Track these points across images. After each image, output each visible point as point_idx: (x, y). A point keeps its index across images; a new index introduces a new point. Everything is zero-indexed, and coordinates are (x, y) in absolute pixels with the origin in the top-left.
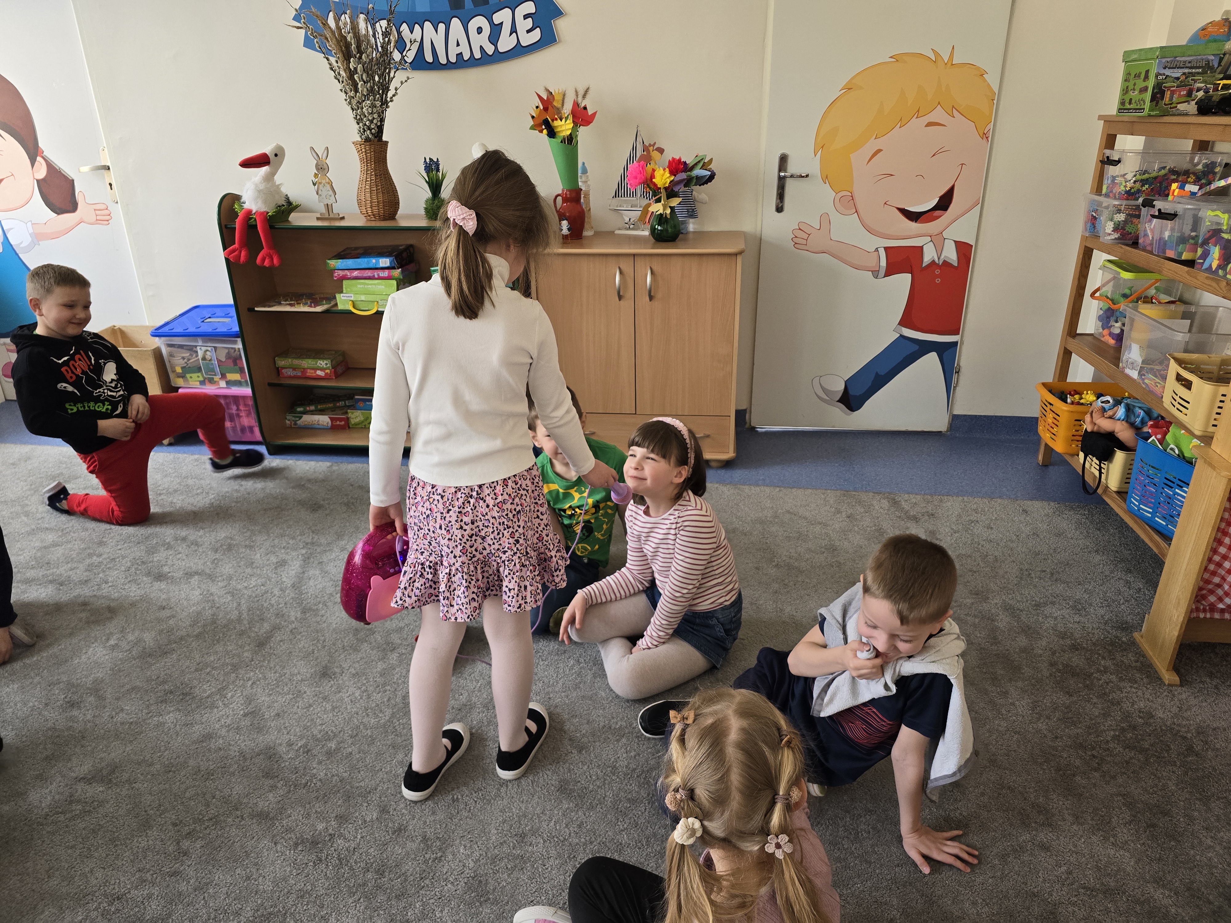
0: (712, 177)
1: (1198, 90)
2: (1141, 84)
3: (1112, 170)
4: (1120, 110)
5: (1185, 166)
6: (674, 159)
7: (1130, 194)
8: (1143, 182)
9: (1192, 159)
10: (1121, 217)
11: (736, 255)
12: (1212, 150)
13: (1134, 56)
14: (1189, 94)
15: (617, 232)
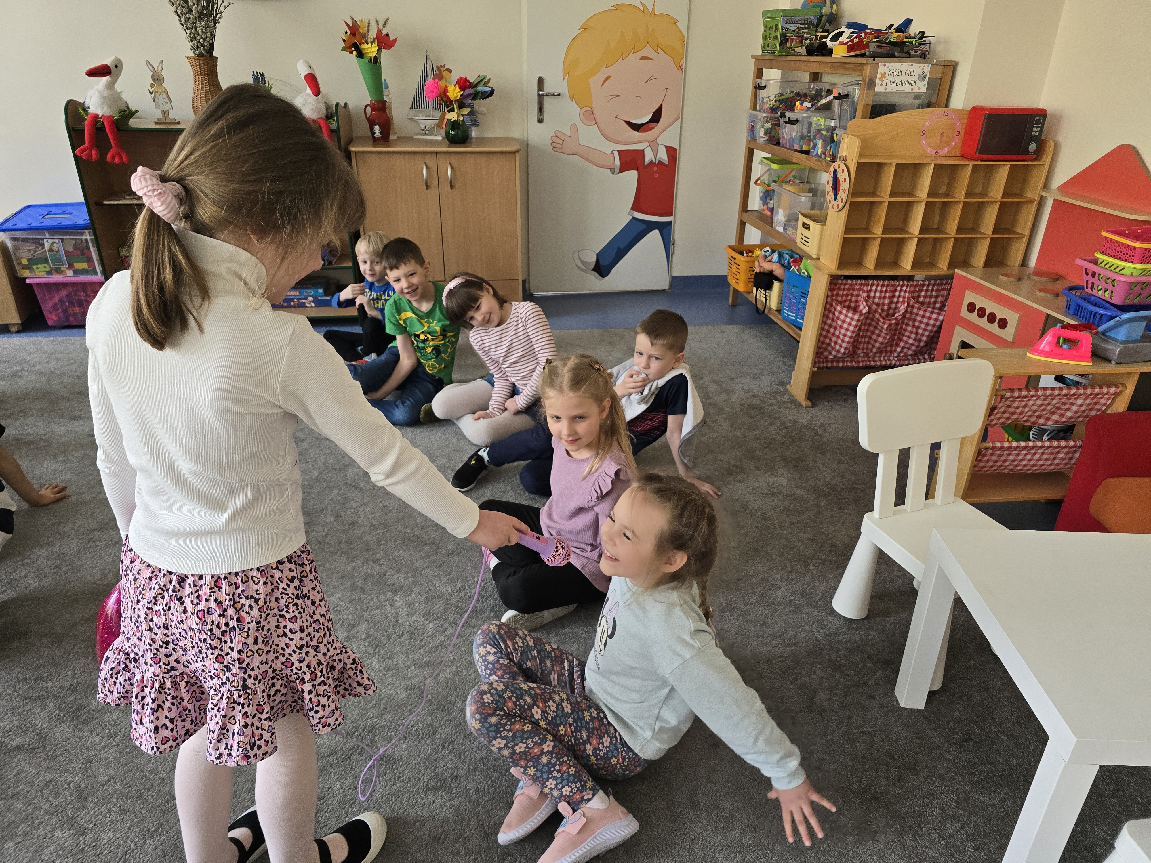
0: (492, 92)
1: (807, 39)
2: (773, 34)
3: (762, 93)
4: (763, 51)
5: (804, 91)
6: (461, 78)
7: (773, 110)
8: (781, 101)
9: (809, 87)
10: (768, 125)
11: (514, 153)
12: (821, 82)
13: (769, 15)
14: (801, 42)
15: (415, 137)
